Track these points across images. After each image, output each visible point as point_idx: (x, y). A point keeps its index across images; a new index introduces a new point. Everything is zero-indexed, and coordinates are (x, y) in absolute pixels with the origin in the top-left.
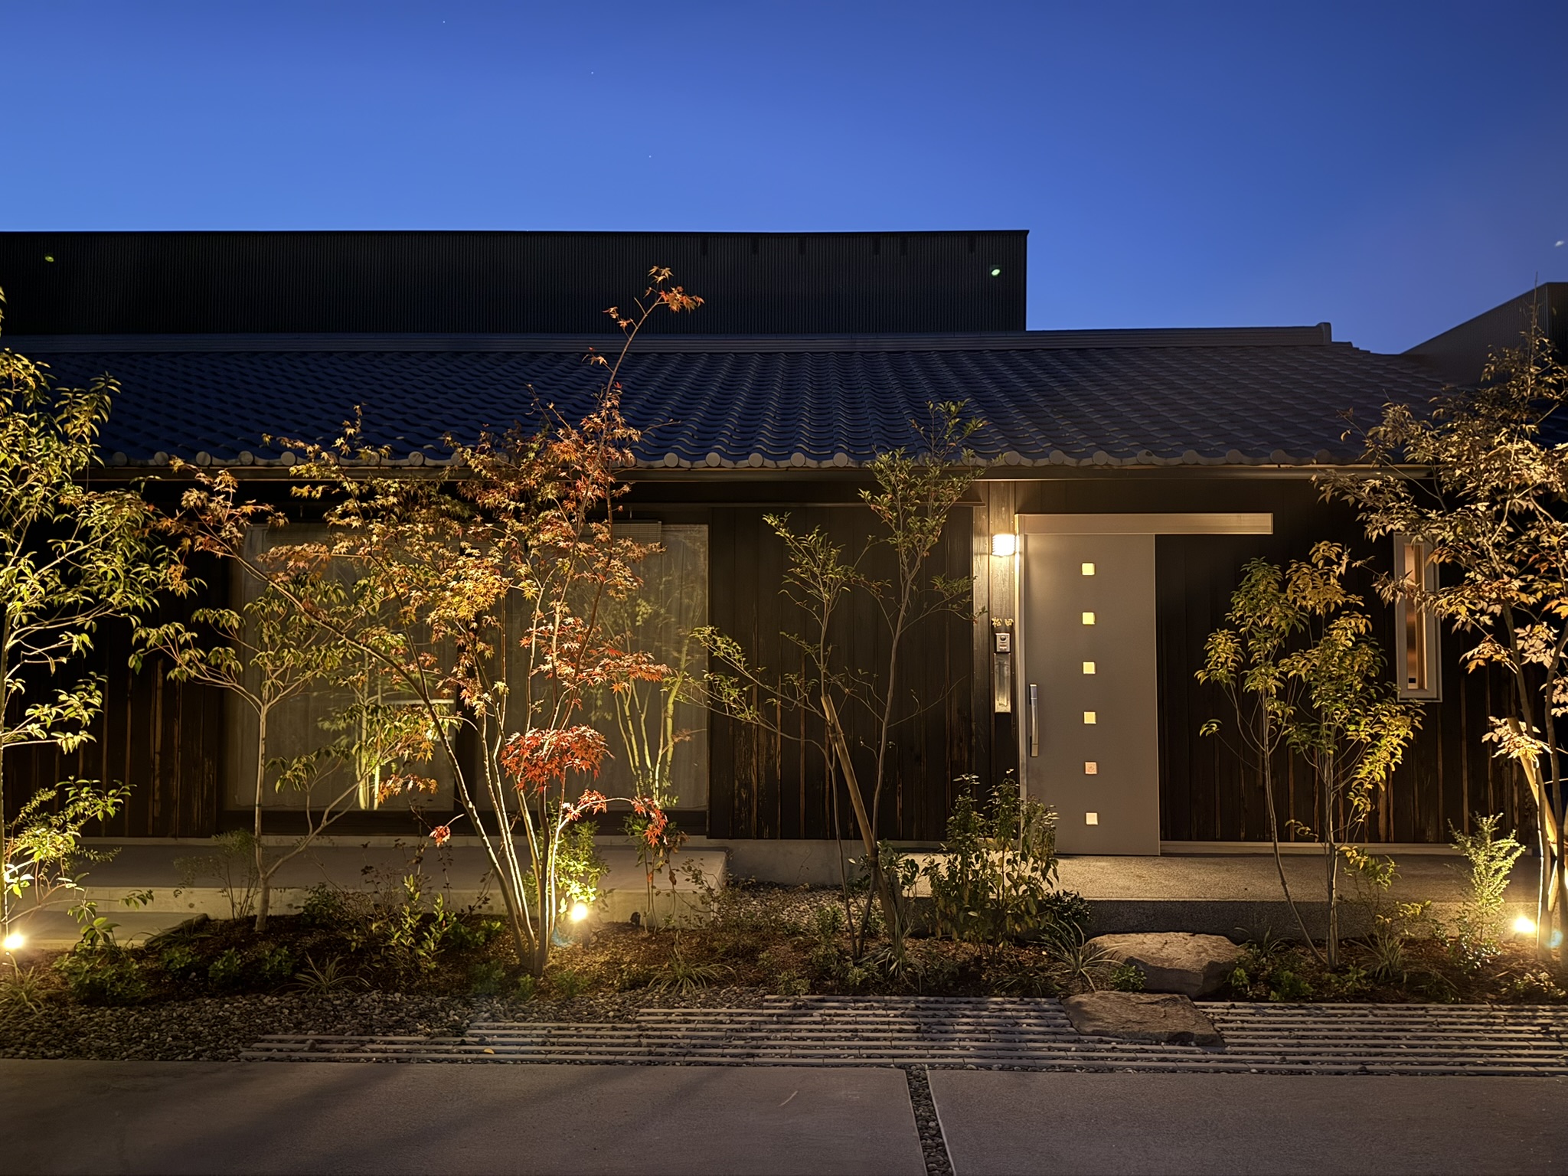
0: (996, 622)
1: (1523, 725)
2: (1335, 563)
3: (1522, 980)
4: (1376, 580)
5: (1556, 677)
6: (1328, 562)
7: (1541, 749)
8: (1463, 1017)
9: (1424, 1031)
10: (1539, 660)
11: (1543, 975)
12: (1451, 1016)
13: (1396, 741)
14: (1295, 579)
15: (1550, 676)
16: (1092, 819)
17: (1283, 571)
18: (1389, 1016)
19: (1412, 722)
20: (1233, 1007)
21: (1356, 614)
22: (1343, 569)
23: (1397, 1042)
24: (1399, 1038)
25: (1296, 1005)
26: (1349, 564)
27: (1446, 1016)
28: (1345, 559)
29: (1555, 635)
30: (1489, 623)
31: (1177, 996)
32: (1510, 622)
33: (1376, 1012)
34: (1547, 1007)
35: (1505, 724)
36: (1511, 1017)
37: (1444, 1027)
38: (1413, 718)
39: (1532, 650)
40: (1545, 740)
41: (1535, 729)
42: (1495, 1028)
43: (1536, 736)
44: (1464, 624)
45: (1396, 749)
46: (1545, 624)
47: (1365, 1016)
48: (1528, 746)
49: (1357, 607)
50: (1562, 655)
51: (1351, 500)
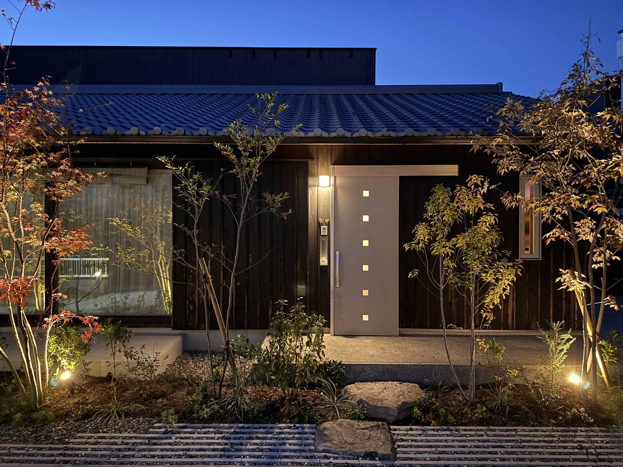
0: (321, 220)
1: (576, 273)
2: (480, 186)
3: (570, 412)
4: (502, 196)
5: (595, 247)
6: (477, 186)
7: (586, 286)
8: (536, 436)
9: (512, 447)
10: (587, 239)
11: (582, 409)
12: (529, 436)
13: (507, 282)
14: (458, 195)
15: (592, 247)
16: (365, 318)
17: (452, 191)
18: (495, 435)
19: (516, 271)
20: (411, 429)
21: (490, 214)
22: (485, 190)
23: (495, 456)
24: (496, 453)
25: (446, 428)
26: (488, 187)
27: (526, 436)
28: (486, 185)
29: (595, 224)
30: (561, 218)
31: (380, 423)
32: (571, 218)
33: (488, 433)
34: (583, 429)
35: (568, 273)
36: (562, 436)
37: (523, 444)
38: (517, 270)
39: (583, 233)
40: (588, 282)
41: (583, 276)
42: (552, 444)
43: (583, 279)
44: (547, 219)
45: (507, 287)
46: (589, 218)
47: (482, 436)
48: (578, 285)
49: (491, 210)
50: (599, 235)
51: (489, 152)
